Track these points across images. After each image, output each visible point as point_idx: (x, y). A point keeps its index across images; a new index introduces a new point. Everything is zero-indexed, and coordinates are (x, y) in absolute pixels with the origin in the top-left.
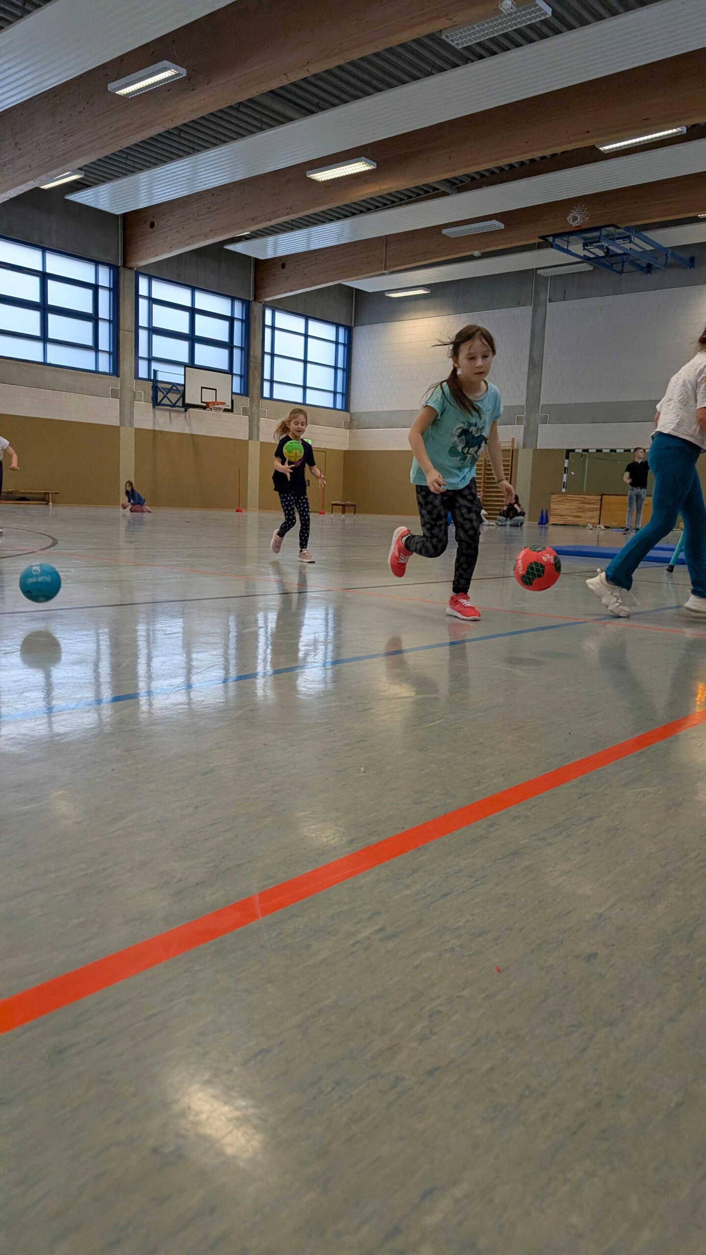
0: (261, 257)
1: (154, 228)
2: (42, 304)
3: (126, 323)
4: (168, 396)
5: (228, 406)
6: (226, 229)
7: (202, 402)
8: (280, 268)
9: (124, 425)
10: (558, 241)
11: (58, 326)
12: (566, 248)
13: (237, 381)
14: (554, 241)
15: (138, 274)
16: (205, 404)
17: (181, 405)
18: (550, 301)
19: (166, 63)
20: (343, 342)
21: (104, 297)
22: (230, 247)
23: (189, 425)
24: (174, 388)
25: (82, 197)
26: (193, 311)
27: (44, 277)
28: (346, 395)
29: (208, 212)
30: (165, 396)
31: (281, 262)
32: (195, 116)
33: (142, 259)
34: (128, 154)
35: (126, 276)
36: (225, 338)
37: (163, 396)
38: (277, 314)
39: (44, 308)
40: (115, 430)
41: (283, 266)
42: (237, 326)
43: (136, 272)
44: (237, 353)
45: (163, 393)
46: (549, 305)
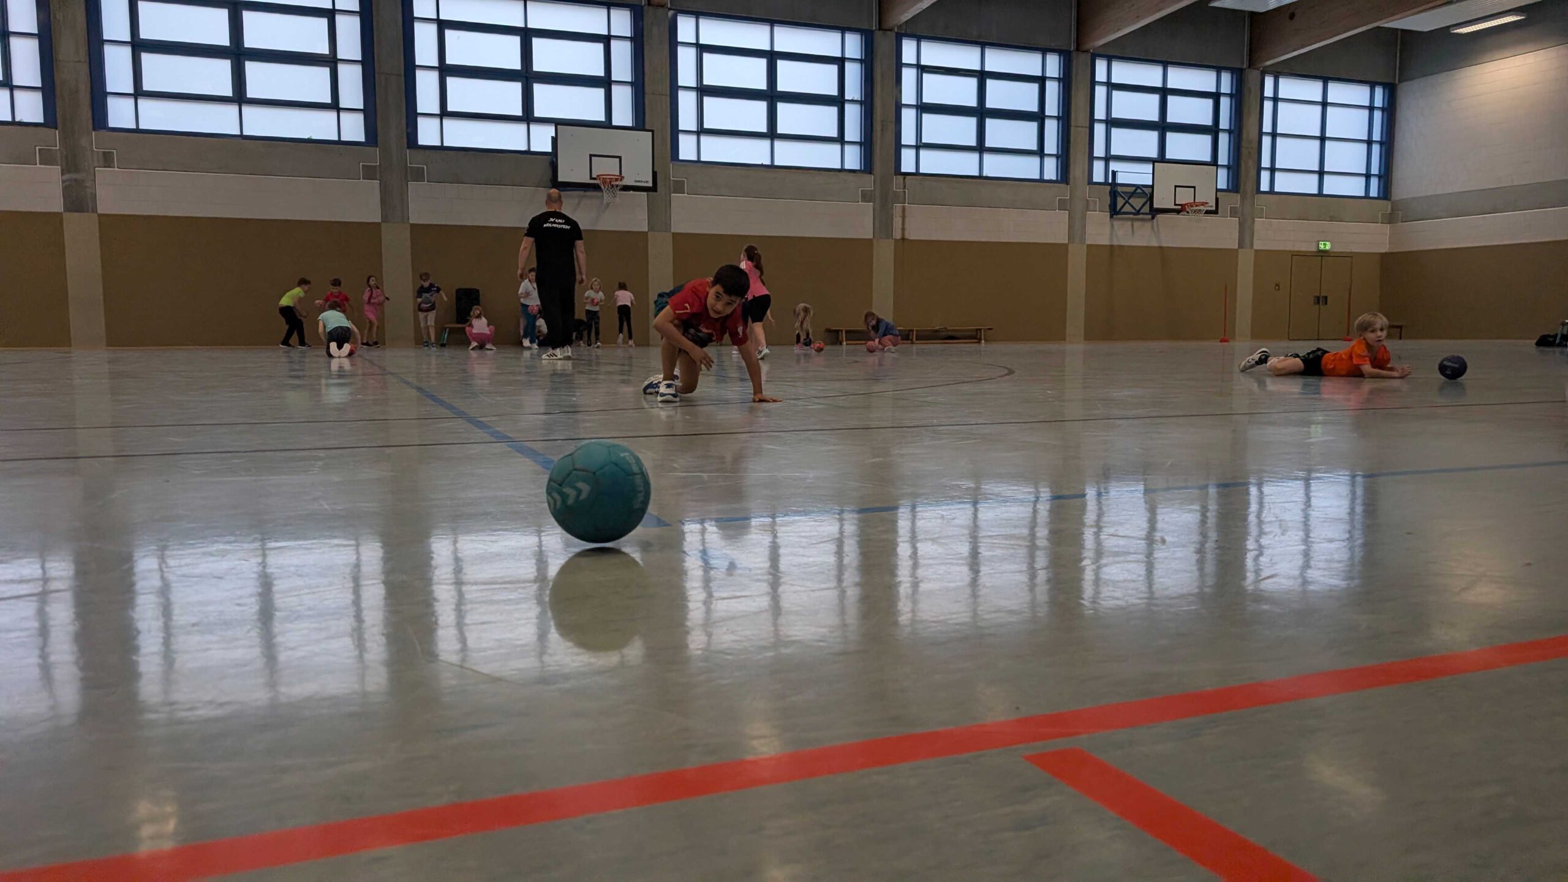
0: (1261, 9)
2: (979, 108)
3: (1079, 117)
4: (1130, 201)
5: (1212, 206)
7: (1175, 205)
8: (1288, 19)
9: (1073, 242)
11: (997, 132)
13: (1222, 174)
15: (1094, 57)
16: (1179, 208)
17: (1148, 211)
20: (1381, 106)
21: (1053, 90)
23: (1157, 235)
24: (1139, 191)
26: (1164, 92)
27: (983, 76)
28: (1386, 176)
30: (1127, 202)
31: (1290, 12)
33: (1100, 37)
35: (1080, 62)
36: (1208, 121)
37: (1124, 202)
38: (1282, 81)
39: (982, 113)
40: (1063, 248)
41: (1292, 16)
43: (1092, 54)
44: (1224, 139)
45: (1124, 199)
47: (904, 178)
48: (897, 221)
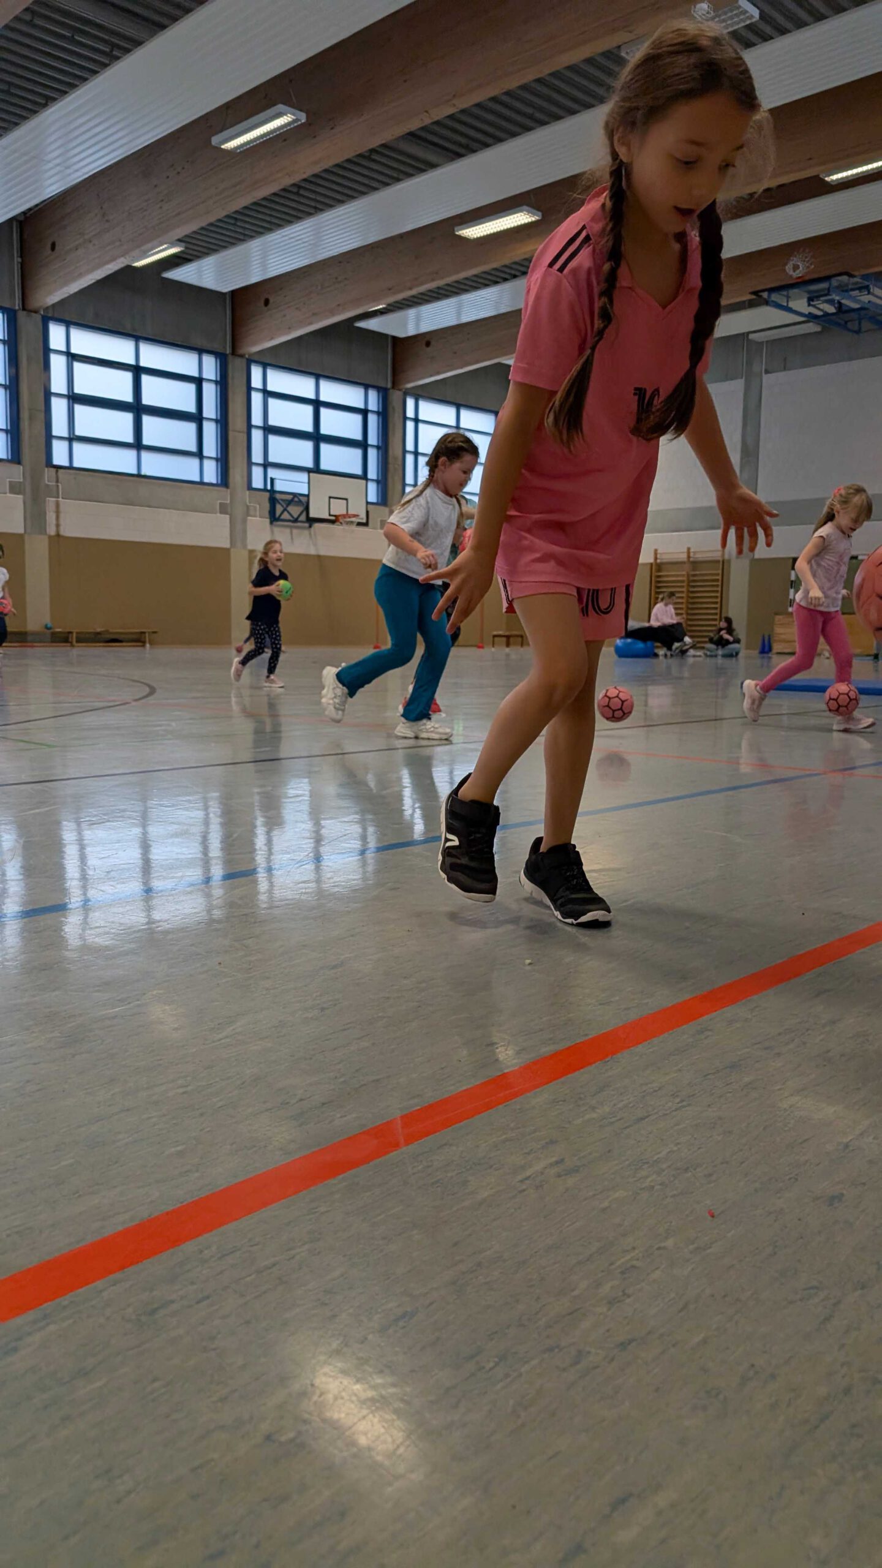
0: (401, 334)
1: (269, 306)
2: (135, 404)
3: (236, 422)
4: (288, 508)
5: (362, 519)
6: (357, 302)
7: (330, 515)
8: (424, 346)
9: (235, 547)
10: (775, 297)
11: (155, 430)
12: (785, 304)
13: (372, 488)
14: (769, 296)
15: (250, 362)
16: (333, 518)
17: (304, 519)
18: (767, 372)
19: (281, 107)
21: (210, 392)
22: (362, 324)
23: (315, 545)
24: (296, 499)
25: (182, 274)
26: (317, 404)
27: (137, 371)
29: (334, 283)
30: (285, 510)
31: (425, 340)
33: (254, 344)
34: (236, 219)
35: (236, 366)
36: (358, 436)
37: (282, 509)
38: (421, 403)
39: (137, 409)
40: (226, 552)
41: (428, 344)
43: (247, 359)
44: (372, 454)
45: (282, 506)
46: (765, 377)
47: (57, 472)
48: (51, 517)
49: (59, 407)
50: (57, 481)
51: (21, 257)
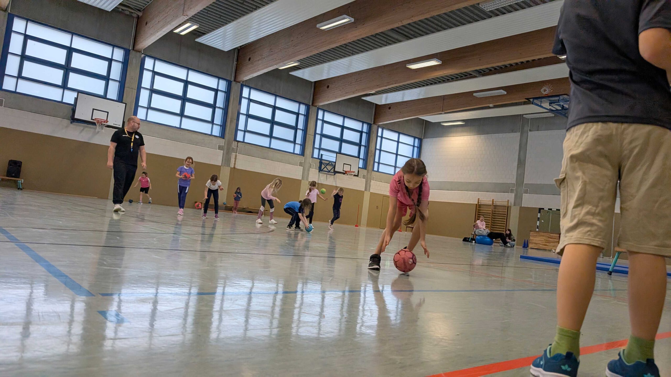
0: (379, 103)
1: (329, 88)
2: (272, 120)
3: (310, 131)
4: (327, 167)
5: (356, 173)
6: (363, 90)
7: (343, 171)
8: (388, 109)
9: (304, 180)
10: (536, 101)
11: (278, 131)
12: (540, 104)
13: (361, 162)
14: (533, 101)
15: (318, 109)
16: (345, 172)
17: (333, 172)
18: (531, 131)
19: (345, 16)
20: (417, 146)
21: (301, 119)
22: (364, 98)
23: (336, 182)
24: (330, 163)
25: (297, 73)
26: (343, 127)
27: (275, 108)
29: (356, 82)
31: (389, 106)
32: (355, 39)
33: (321, 102)
34: (320, 55)
35: (313, 109)
36: (358, 141)
37: (324, 167)
38: (384, 131)
39: (273, 122)
40: (299, 181)
41: (390, 108)
42: (364, 135)
43: (318, 108)
44: (363, 149)
45: (325, 165)
46: (530, 133)
47: (238, 143)
48: (233, 160)
49: (242, 119)
50: (237, 147)
51: (237, 62)
